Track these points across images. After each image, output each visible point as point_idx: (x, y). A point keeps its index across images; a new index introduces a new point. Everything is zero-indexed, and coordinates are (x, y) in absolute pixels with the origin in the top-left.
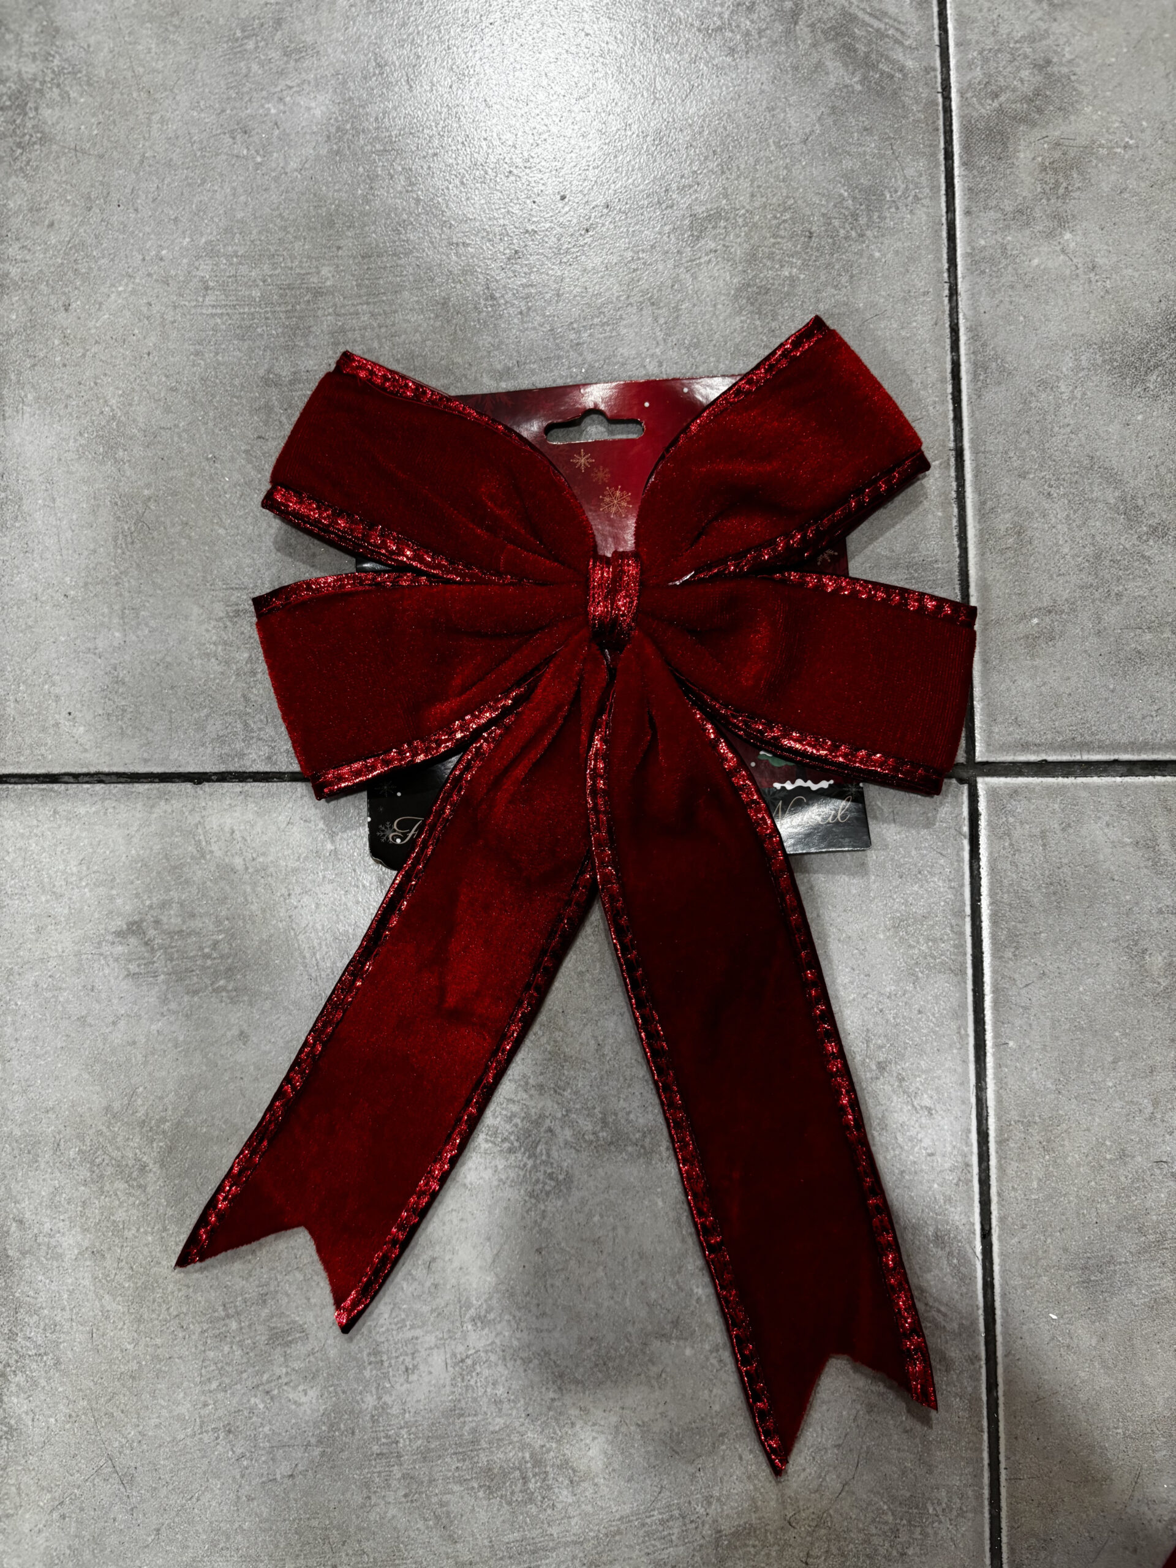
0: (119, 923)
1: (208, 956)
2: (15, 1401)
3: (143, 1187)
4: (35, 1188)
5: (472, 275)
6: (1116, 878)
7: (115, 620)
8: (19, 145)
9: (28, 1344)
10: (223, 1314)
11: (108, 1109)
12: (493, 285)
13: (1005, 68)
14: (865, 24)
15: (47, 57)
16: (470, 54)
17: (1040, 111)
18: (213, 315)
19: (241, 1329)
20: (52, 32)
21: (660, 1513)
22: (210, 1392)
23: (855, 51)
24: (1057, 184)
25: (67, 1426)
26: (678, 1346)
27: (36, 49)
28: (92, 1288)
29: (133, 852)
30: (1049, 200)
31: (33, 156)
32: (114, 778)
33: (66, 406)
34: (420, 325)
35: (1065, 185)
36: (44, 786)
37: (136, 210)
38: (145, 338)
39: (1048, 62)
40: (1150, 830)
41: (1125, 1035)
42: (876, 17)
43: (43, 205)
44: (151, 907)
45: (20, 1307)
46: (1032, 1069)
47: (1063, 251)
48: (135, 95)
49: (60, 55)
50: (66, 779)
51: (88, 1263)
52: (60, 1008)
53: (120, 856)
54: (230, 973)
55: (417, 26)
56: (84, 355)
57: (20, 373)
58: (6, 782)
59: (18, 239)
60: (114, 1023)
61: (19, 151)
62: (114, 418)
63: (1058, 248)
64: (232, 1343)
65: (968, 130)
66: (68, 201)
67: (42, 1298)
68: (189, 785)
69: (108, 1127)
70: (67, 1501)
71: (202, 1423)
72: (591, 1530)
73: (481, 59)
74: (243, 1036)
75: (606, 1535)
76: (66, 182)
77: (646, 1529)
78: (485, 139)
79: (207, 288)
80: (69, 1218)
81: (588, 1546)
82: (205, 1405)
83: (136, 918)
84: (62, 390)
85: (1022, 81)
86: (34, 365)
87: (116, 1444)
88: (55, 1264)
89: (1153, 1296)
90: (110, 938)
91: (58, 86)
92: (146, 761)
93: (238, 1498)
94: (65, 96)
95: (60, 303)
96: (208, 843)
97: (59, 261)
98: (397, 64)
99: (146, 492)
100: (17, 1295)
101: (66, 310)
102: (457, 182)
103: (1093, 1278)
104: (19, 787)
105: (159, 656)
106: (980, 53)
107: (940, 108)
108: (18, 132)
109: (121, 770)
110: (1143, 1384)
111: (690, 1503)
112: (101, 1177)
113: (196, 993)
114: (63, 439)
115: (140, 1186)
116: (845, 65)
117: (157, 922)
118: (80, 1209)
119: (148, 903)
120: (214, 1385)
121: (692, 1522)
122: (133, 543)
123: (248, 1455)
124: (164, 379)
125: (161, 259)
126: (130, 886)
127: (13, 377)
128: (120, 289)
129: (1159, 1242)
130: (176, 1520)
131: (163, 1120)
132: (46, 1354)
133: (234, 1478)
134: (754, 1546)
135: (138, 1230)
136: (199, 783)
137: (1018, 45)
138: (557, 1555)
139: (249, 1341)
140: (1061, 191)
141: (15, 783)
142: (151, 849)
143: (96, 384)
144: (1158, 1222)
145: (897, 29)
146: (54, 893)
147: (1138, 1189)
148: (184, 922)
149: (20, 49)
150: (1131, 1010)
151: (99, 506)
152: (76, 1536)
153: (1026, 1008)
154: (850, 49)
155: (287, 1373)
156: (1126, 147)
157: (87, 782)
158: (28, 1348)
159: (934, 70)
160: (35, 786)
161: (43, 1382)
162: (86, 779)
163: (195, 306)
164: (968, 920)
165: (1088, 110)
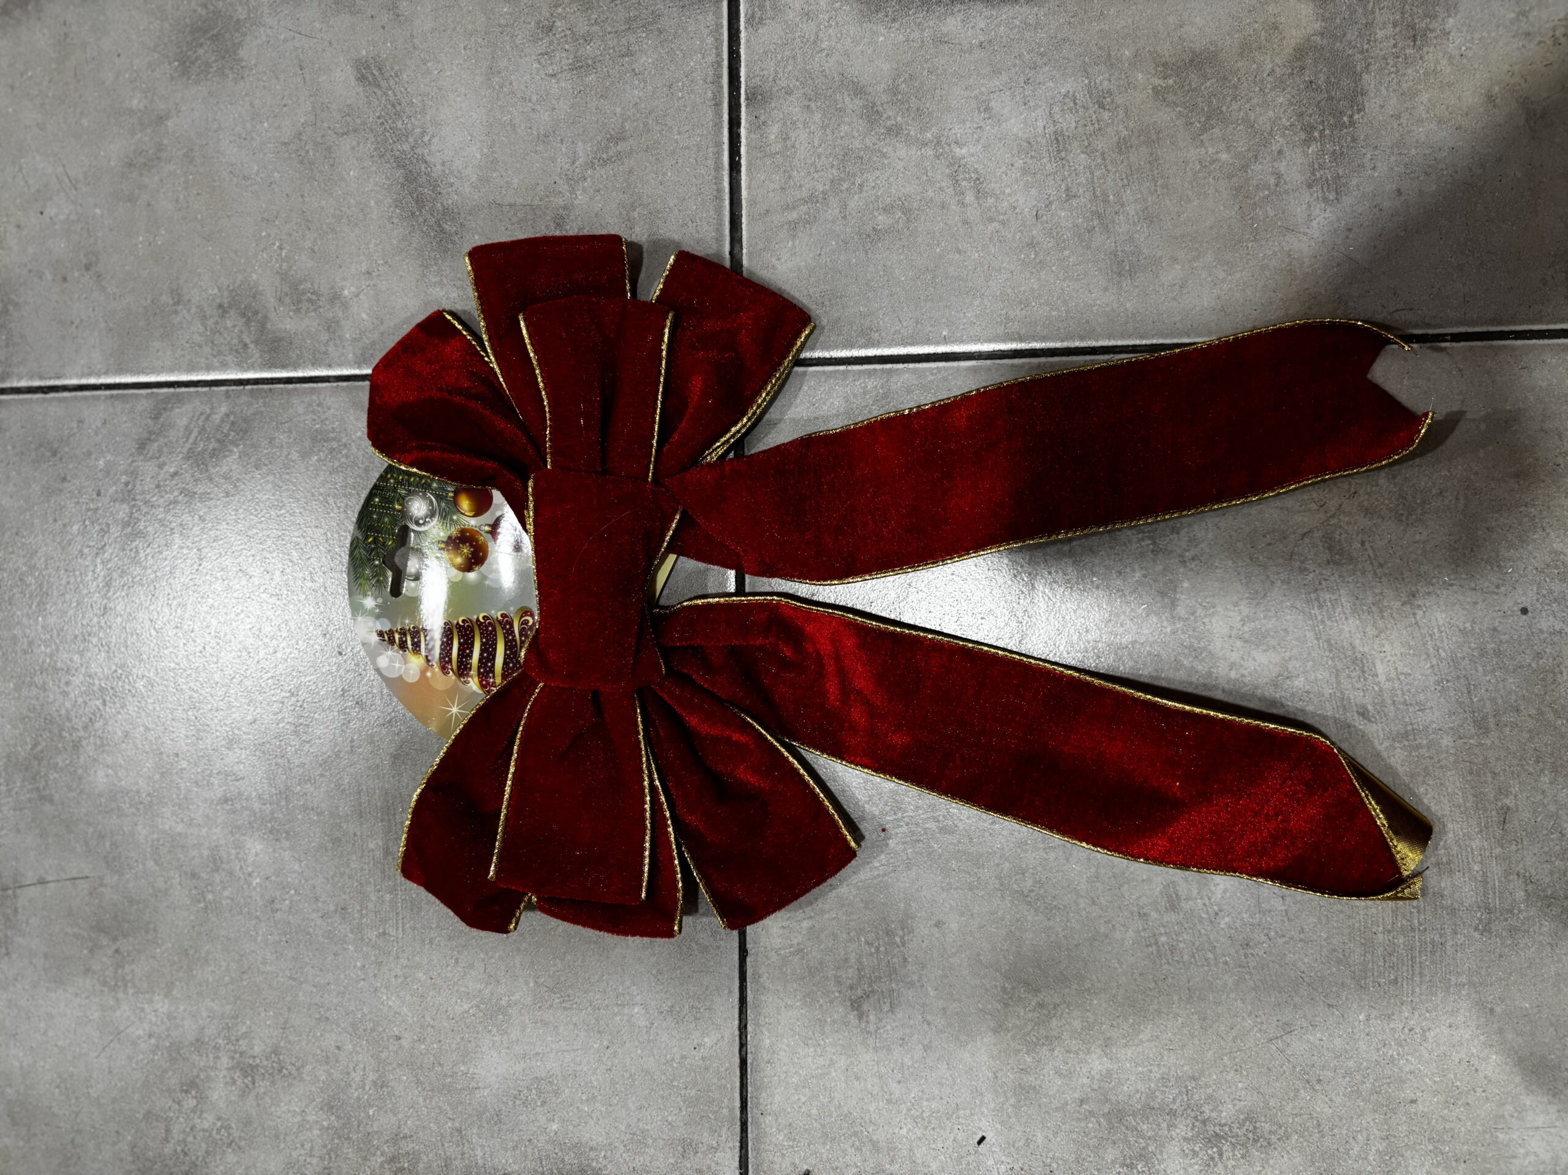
0: (852, 1017)
1: (878, 948)
2: (1224, 1114)
3: (1056, 1005)
4: (1055, 1088)
5: (374, 736)
6: (819, 252)
7: (626, 1011)
8: (280, 1071)
9: (1178, 1101)
10: (1154, 947)
11: (995, 1031)
12: (381, 721)
13: (225, 339)
14: (195, 443)
15: (217, 1048)
16: (218, 734)
17: (256, 313)
18: (403, 930)
19: (1166, 933)
20: (199, 1043)
21: (1313, 609)
22: (1216, 959)
23: (214, 450)
24: (310, 300)
25: (1245, 1073)
26: (1182, 593)
27: (211, 1056)
28: (1134, 1048)
29: (798, 1004)
30: (320, 307)
31: (288, 1061)
32: (743, 1016)
33: (470, 1041)
34: (410, 776)
35: (309, 295)
36: (749, 1070)
37: (328, 984)
38: (420, 981)
39: (220, 306)
40: (782, 226)
41: (938, 245)
42: (190, 434)
43: (324, 1054)
44: (840, 992)
45: (1149, 1105)
46: (965, 316)
47: (357, 296)
48: (245, 983)
49: (215, 1038)
50: (743, 1053)
51: (1114, 1050)
52: (916, 1065)
53: (802, 1014)
54: (889, 933)
55: (198, 773)
56: (433, 1027)
57: (446, 1075)
58: (746, 1098)
59: (348, 1073)
60: (929, 1024)
61: (284, 1071)
62: (478, 1006)
63: (355, 299)
64: (1177, 941)
65: (271, 365)
66: (321, 1035)
67: (1141, 1086)
68: (748, 959)
69: (1009, 1031)
70: (1306, 1077)
71: (1240, 966)
72: (1327, 663)
73: (221, 727)
74: (938, 924)
75: (1330, 651)
76: (308, 1036)
77: (1326, 620)
78: (278, 724)
79: (384, 934)
80: (1079, 1063)
81: (1340, 666)
82: (1226, 963)
83: (849, 1004)
84: (458, 1044)
85: (234, 326)
86: (440, 1064)
87: (1258, 1035)
88: (1115, 1076)
89: (1141, 221)
90: (863, 1025)
91: (237, 1040)
92: (730, 992)
93: (1301, 940)
94: (245, 1035)
95: (396, 1043)
96: (791, 946)
97: (364, 1042)
98: (224, 788)
99: (532, 984)
100: (1139, 1107)
101: (400, 1038)
102: (307, 746)
103: (1127, 268)
104: (749, 1089)
105: (652, 978)
106: (215, 356)
107: (255, 387)
108: (270, 1071)
109: (737, 1011)
110: (1211, 228)
111: (1305, 585)
112: (1047, 1037)
113: (905, 960)
114: (493, 1045)
115: (1055, 1008)
116: (225, 457)
117: (851, 988)
118: (1072, 1055)
119: (837, 994)
120: (1210, 955)
121: (1320, 584)
122: (569, 996)
123: (1266, 931)
124: (449, 968)
125: (364, 966)
126: (824, 1008)
127: (449, 1080)
128: (385, 998)
129: (1100, 216)
130: (1320, 990)
131: (1004, 989)
132: (1186, 1087)
133: (1285, 943)
134: (1340, 534)
135: (1088, 1011)
136: (746, 951)
137: (208, 328)
138: (1347, 690)
139: (1176, 927)
140: (314, 297)
141: (747, 1092)
142: (796, 990)
143: (453, 1019)
144: (1084, 218)
145: (198, 419)
146: (829, 1066)
147: (1058, 233)
148: (851, 967)
149: (212, 1068)
150: (919, 240)
151: (541, 1020)
152: (1335, 1071)
153: (917, 322)
154: (214, 453)
155: (1201, 898)
156: (281, 248)
157: (746, 1037)
158: (1182, 1100)
159: (227, 391)
160: (749, 1077)
161: (1210, 1091)
162: (744, 1038)
163: (397, 942)
164: (850, 368)
165: (254, 277)
